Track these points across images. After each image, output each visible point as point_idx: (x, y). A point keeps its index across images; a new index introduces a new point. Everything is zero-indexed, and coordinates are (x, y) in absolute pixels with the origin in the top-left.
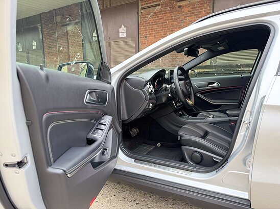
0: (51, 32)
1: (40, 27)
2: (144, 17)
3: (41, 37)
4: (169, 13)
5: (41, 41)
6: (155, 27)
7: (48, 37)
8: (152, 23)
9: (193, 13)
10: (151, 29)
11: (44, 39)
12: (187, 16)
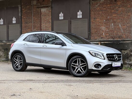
0: (28, 11)
1: (20, 8)
2: (94, 6)
3: (20, 15)
4: (109, 4)
5: (20, 17)
6: (100, 13)
7: (26, 15)
8: (99, 10)
9: (123, 5)
10: (98, 14)
11: (22, 16)
12: (120, 7)
